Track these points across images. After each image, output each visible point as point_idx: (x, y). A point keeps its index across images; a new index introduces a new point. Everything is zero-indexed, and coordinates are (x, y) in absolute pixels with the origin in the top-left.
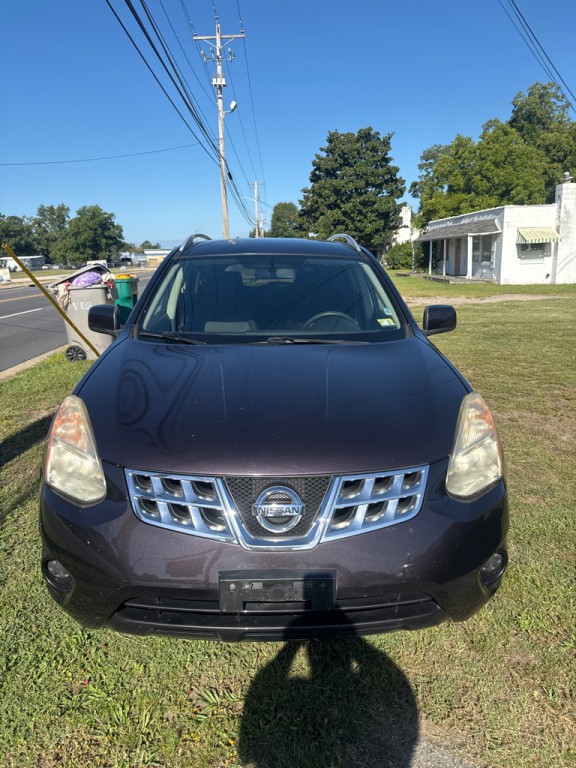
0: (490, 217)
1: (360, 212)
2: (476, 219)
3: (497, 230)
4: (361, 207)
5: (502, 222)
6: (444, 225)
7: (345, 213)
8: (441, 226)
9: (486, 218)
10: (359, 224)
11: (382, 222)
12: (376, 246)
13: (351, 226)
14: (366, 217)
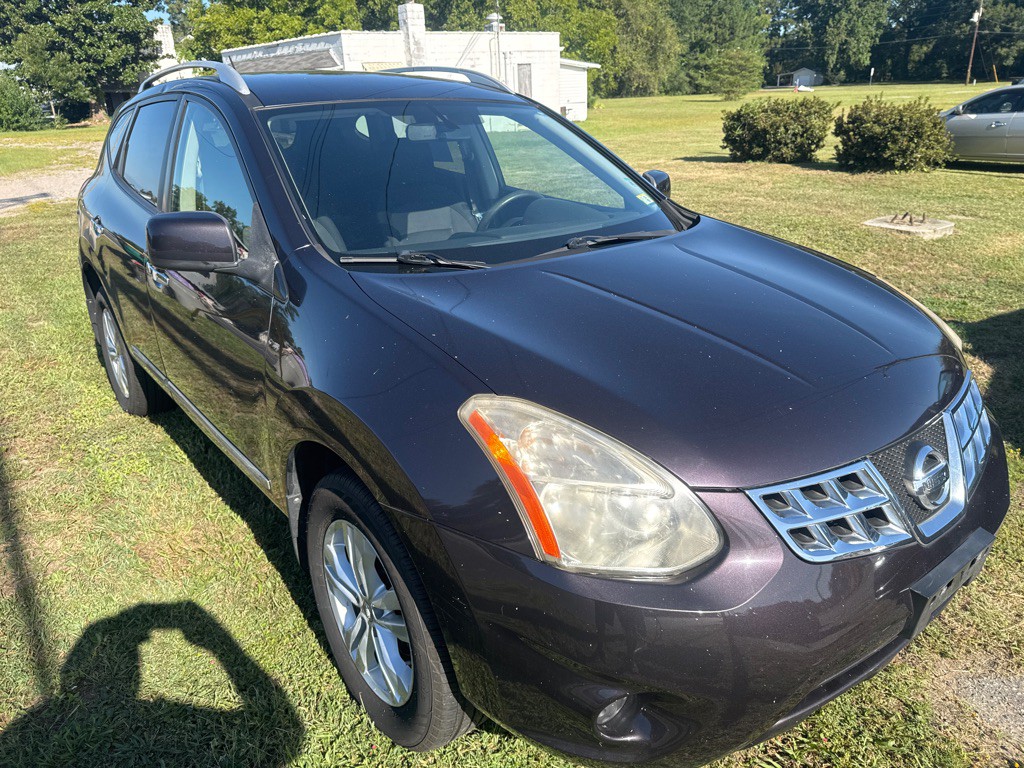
0: (321, 46)
1: (88, 31)
2: (300, 48)
3: (336, 65)
4: (88, 22)
5: (341, 55)
6: (250, 56)
7: (61, 31)
8: (244, 57)
9: (314, 47)
10: (91, 51)
11: (132, 49)
12: (129, 86)
13: (78, 52)
14: (101, 39)
